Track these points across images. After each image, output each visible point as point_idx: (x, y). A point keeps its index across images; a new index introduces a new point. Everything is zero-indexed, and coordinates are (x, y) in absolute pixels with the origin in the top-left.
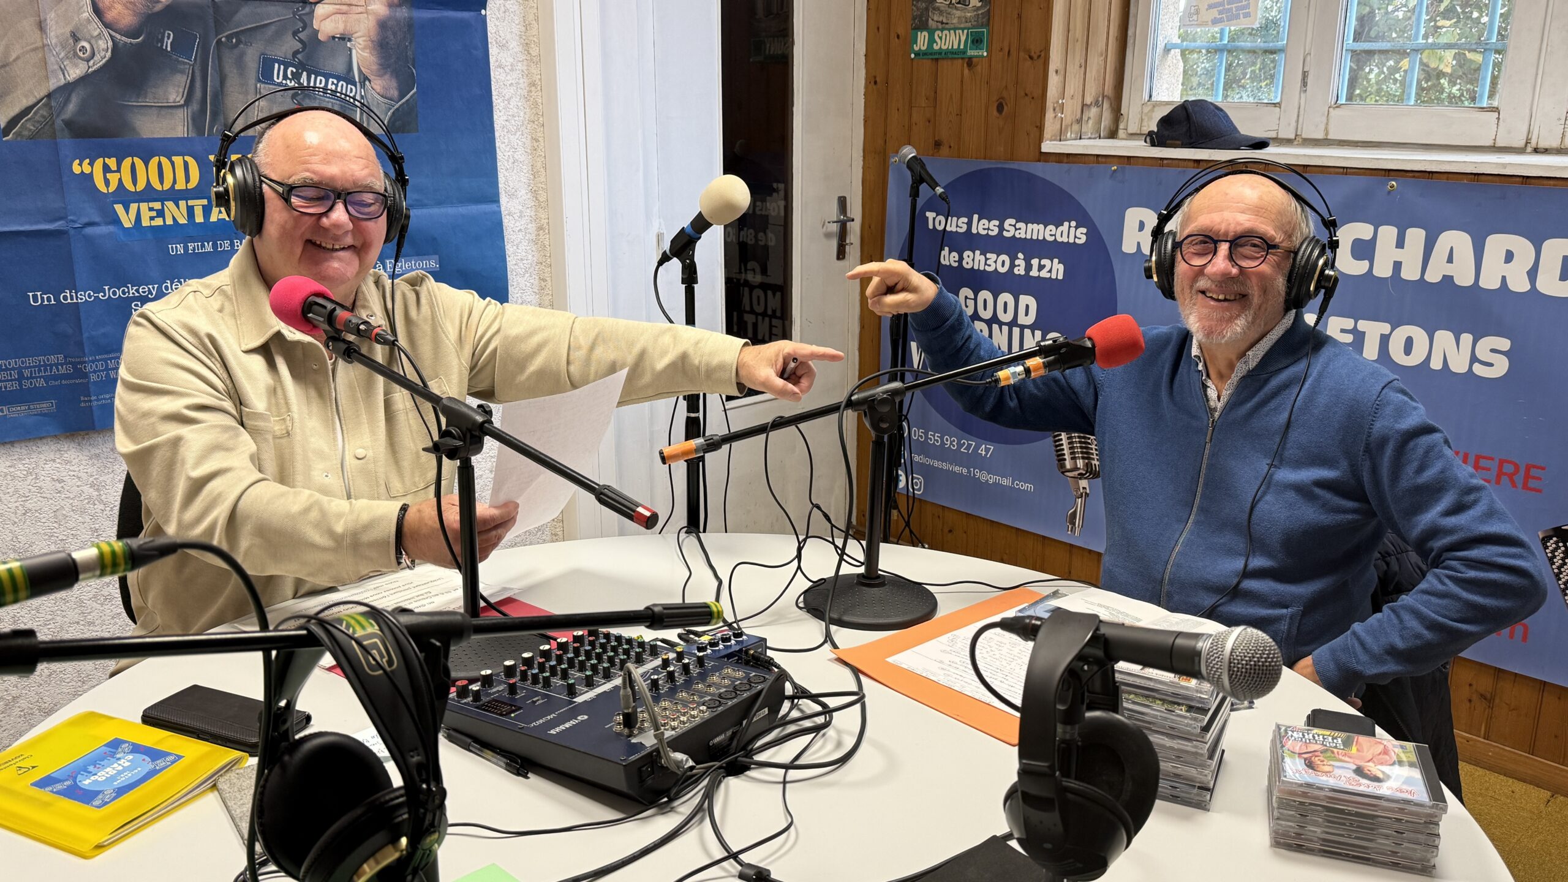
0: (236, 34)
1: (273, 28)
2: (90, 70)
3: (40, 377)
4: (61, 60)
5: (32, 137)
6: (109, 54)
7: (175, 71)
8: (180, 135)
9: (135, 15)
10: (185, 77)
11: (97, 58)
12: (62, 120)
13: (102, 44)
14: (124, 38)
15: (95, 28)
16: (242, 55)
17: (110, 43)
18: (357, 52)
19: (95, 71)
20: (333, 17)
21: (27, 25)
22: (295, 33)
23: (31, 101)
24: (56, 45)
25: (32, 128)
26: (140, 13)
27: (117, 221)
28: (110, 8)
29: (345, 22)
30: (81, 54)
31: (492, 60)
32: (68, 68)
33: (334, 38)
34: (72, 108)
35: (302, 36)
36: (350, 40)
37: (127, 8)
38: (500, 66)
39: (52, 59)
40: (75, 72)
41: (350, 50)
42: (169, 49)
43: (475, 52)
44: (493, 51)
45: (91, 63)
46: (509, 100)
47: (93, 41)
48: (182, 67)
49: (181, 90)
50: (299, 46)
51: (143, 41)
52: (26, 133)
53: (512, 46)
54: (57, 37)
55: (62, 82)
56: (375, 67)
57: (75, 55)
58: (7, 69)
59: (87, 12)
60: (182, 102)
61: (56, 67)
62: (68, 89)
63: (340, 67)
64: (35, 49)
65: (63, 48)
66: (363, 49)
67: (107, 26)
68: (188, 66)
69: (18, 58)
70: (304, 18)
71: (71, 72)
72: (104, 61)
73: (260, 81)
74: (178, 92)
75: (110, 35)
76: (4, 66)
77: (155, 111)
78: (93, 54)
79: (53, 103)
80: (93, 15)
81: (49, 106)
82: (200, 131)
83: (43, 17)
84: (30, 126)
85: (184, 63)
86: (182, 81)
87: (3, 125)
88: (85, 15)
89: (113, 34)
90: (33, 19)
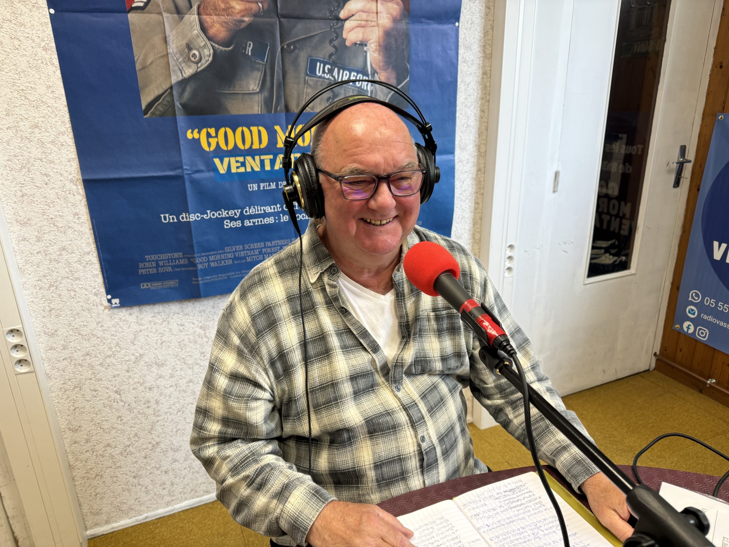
0: (294, 43)
1: (317, 38)
2: (199, 69)
3: (169, 266)
4: (180, 63)
5: (162, 115)
6: (211, 59)
7: (253, 69)
8: (256, 112)
9: (227, 31)
10: (260, 73)
11: (203, 61)
12: (181, 104)
13: (206, 52)
14: (221, 48)
15: (202, 40)
16: (297, 57)
17: (212, 51)
18: (370, 54)
19: (202, 71)
20: (356, 30)
21: (157, 40)
22: (331, 41)
23: (161, 91)
24: (176, 52)
25: (162, 109)
26: (231, 30)
27: (216, 170)
28: (211, 27)
29: (364, 33)
30: (193, 59)
31: (460, 58)
32: (184, 69)
33: (356, 44)
34: (187, 95)
35: (336, 43)
36: (366, 45)
37: (223, 27)
38: (464, 62)
39: (174, 62)
40: (189, 72)
41: (366, 52)
42: (250, 54)
43: (449, 51)
44: (461, 51)
45: (199, 65)
46: (468, 85)
47: (201, 50)
48: (257, 66)
49: (257, 82)
50: (333, 50)
51: (233, 49)
52: (158, 113)
53: (474, 47)
54: (177, 47)
55: (181, 78)
56: (381, 64)
57: (189, 59)
58: (146, 70)
59: (197, 30)
60: (258, 90)
61: (176, 68)
62: (184, 83)
63: (359, 64)
64: (162, 57)
65: (181, 55)
66: (374, 52)
67: (210, 39)
68: (261, 66)
69: (152, 63)
70: (337, 30)
71: (186, 71)
72: (208, 63)
73: (307, 75)
74: (255, 83)
75: (212, 46)
76: (143, 68)
77: (240, 97)
78: (201, 59)
79: (175, 93)
80: (201, 32)
81: (171, 94)
82: (269, 110)
83: (167, 35)
84: (160, 108)
85: (260, 64)
86: (257, 75)
87: (143, 107)
88: (196, 32)
89: (214, 44)
90: (161, 36)
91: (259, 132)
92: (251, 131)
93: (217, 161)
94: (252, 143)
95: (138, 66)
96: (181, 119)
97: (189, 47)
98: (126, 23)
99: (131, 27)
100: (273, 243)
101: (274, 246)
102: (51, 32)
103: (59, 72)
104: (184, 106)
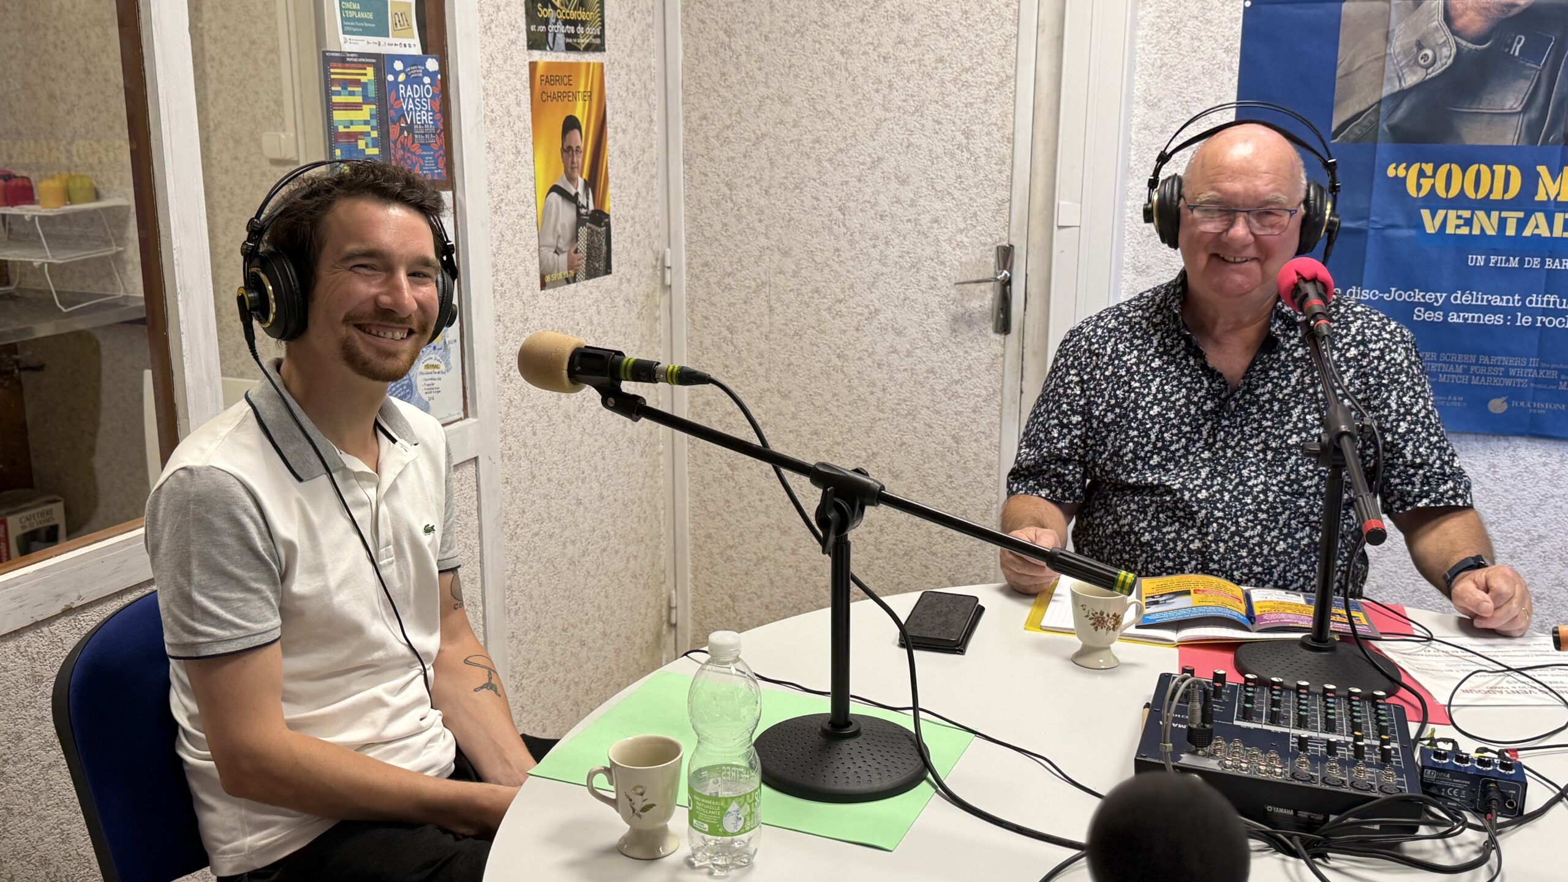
2: (1428, 77)
4: (1401, 68)
5: (1356, 142)
6: (1450, 61)
8: (1509, 143)
9: (1487, 21)
10: (1529, 83)
11: (1438, 64)
12: (1388, 126)
13: (1445, 51)
14: (1470, 45)
15: (1444, 35)
17: (1454, 50)
19: (1432, 79)
21: (1376, 36)
23: (1363, 107)
24: (1399, 54)
25: (1358, 133)
26: (1493, 18)
27: (1421, 226)
28: (1461, 16)
30: (1422, 62)
32: (1406, 76)
34: (1400, 113)
37: (1480, 15)
39: (1392, 68)
40: (1411, 79)
42: (1517, 54)
45: (1430, 70)
47: (1437, 50)
48: (1527, 72)
49: (1521, 96)
51: (1490, 46)
52: (1352, 137)
54: (1402, 46)
55: (1397, 88)
57: (1416, 63)
58: (1349, 77)
59: (1438, 20)
60: (1519, 109)
61: (1394, 75)
62: (1400, 96)
64: (1377, 59)
65: (1406, 56)
67: (1454, 33)
68: (1535, 72)
69: (1360, 68)
71: (1408, 79)
72: (1444, 67)
74: (1517, 99)
75: (1456, 43)
76: (1346, 75)
77: (1486, 118)
78: (1434, 61)
79: (1382, 109)
80: (1443, 24)
81: (1377, 111)
82: (1533, 140)
83: (1391, 28)
84: (1357, 131)
85: (1532, 69)
86: (1524, 87)
87: (1334, 128)
88: (1435, 23)
89: (1459, 40)
90: (1382, 30)
91: (1508, 174)
92: (1493, 172)
93: (1426, 214)
94: (1491, 191)
95: (1340, 72)
96: (1384, 147)
97: (1420, 46)
98: (1338, 16)
99: (1343, 20)
100: (1494, 359)
101: (1494, 366)
102: (1240, 30)
103: (1235, 80)
104: (1393, 129)
